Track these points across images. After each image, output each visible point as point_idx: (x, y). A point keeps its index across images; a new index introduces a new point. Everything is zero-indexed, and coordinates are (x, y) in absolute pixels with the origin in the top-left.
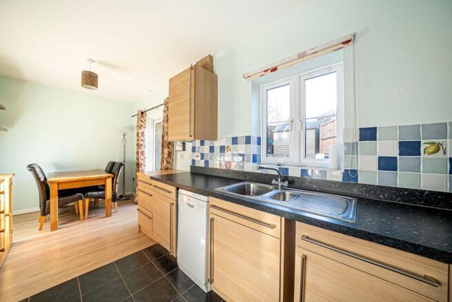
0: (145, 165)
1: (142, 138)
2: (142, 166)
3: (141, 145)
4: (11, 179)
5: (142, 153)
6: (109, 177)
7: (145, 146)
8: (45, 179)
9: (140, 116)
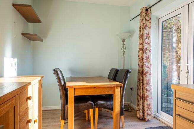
0: (150, 74)
1: (147, 40)
2: (147, 75)
3: (147, 49)
4: (40, 81)
5: (148, 58)
6: (117, 86)
7: (150, 51)
8: (65, 83)
9: (144, 14)
